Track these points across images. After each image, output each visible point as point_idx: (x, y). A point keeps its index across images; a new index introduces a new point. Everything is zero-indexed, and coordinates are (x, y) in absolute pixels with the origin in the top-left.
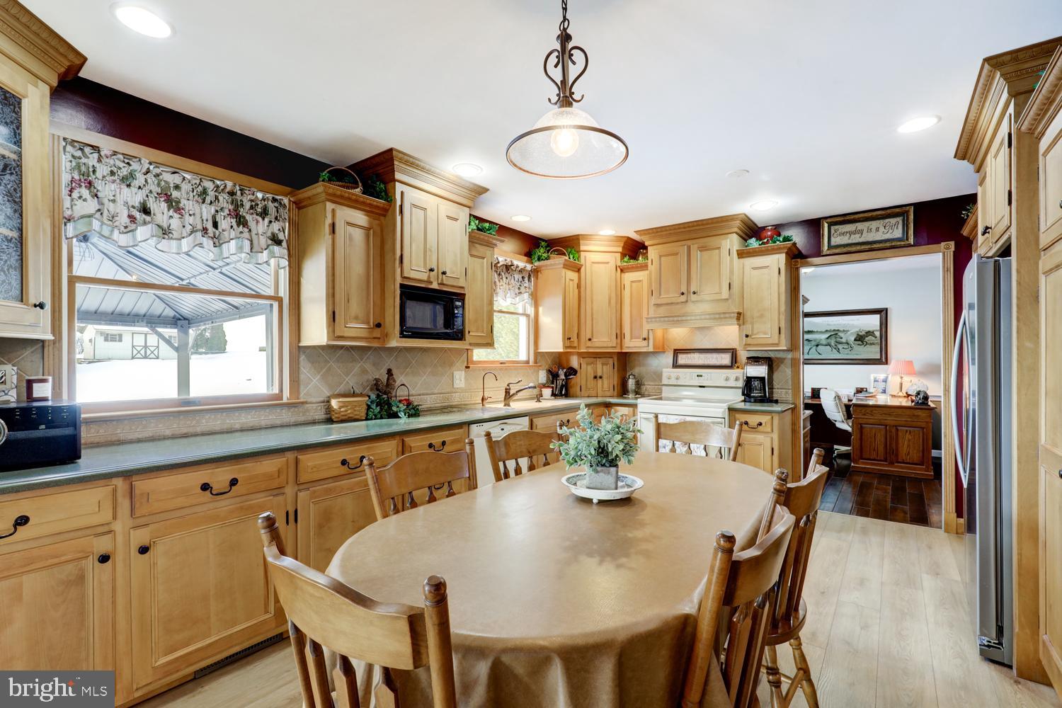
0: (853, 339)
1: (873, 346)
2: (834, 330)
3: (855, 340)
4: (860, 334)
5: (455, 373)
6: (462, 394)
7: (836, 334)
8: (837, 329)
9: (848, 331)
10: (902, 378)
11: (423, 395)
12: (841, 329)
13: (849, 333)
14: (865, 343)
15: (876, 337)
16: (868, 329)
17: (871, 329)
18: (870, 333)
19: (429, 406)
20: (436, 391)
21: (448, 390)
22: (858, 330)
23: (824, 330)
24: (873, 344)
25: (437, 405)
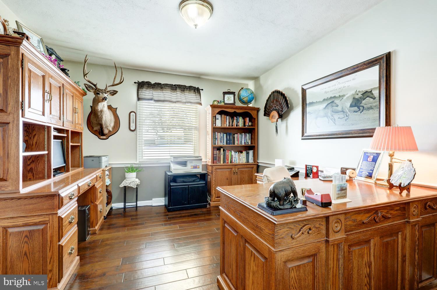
0: (348, 105)
1: (371, 111)
2: (331, 98)
3: (351, 106)
4: (357, 97)
7: (333, 102)
8: (333, 96)
9: (344, 96)
10: (391, 156)
12: (337, 95)
13: (345, 98)
14: (361, 108)
15: (374, 98)
16: (364, 89)
17: (368, 88)
18: (367, 94)
22: (353, 92)
23: (322, 100)
24: (371, 108)
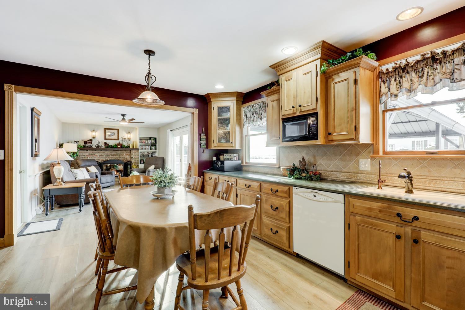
5: (360, 160)
6: (367, 176)
11: (335, 171)
19: (339, 179)
20: (344, 170)
21: (355, 171)
25: (345, 179)
